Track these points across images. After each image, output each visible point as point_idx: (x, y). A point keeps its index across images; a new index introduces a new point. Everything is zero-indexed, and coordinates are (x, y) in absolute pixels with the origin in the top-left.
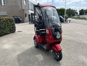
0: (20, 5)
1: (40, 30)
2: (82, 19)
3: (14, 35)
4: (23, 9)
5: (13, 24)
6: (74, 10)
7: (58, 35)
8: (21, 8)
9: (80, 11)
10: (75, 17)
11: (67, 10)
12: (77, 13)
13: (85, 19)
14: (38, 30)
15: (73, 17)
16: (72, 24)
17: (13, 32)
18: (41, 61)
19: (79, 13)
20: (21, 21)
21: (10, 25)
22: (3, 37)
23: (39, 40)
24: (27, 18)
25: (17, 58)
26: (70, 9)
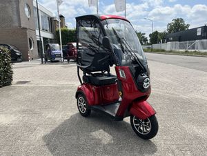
0: (15, 18)
1: (93, 73)
2: (158, 51)
3: (11, 92)
4: (22, 26)
6: (140, 33)
7: (146, 80)
8: (17, 24)
12: (145, 40)
13: (163, 51)
14: (87, 74)
18: (109, 144)
20: (19, 56)
23: (92, 97)
24: (33, 50)
25: (45, 143)
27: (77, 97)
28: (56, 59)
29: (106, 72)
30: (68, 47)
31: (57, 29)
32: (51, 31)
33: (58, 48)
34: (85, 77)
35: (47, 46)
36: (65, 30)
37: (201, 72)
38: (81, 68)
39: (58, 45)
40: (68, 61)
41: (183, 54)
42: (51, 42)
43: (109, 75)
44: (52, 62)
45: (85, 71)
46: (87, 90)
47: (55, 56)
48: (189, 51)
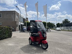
0: (13, 19)
1: (34, 34)
4: (15, 21)
5: (11, 31)
6: (53, 24)
8: (14, 20)
9: (57, 24)
10: (54, 28)
11: (48, 23)
12: (55, 26)
15: (52, 28)
16: (51, 33)
17: (10, 37)
19: (56, 25)
20: (13, 30)
21: (9, 32)
22: (4, 40)
23: (33, 40)
24: (18, 28)
25: (21, 49)
26: (49, 23)
27: (29, 40)
28: (24, 31)
29: (37, 34)
30: (28, 27)
31: (25, 22)
32: (24, 22)
33: (25, 28)
34: (31, 35)
35: (22, 27)
36: (28, 22)
37: (70, 36)
38: (31, 32)
39: (25, 27)
40: (28, 32)
41: (67, 31)
42: (23, 26)
43: (38, 34)
44: (23, 32)
45: (32, 33)
46: (32, 38)
47: (24, 30)
48: (70, 30)
